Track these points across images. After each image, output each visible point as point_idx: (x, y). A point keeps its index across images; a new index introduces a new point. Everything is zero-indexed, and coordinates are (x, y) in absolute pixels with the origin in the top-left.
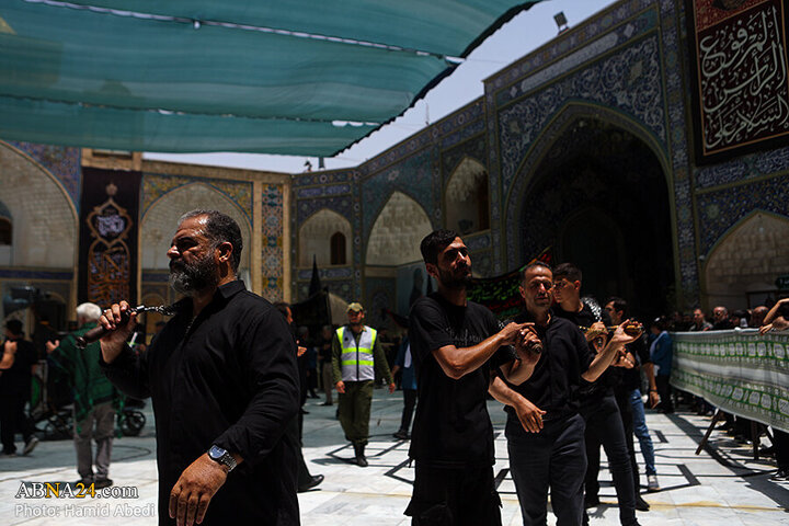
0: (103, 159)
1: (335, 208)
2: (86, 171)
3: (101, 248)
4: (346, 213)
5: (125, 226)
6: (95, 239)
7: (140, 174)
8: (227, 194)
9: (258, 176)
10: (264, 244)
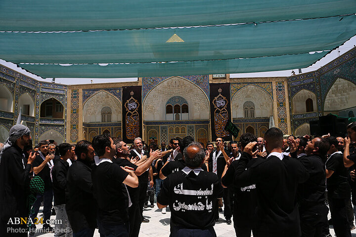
0: (216, 80)
1: (308, 89)
2: (211, 85)
3: (218, 112)
4: (313, 90)
5: (226, 103)
7: (229, 84)
8: (262, 87)
9: (274, 79)
10: (278, 106)
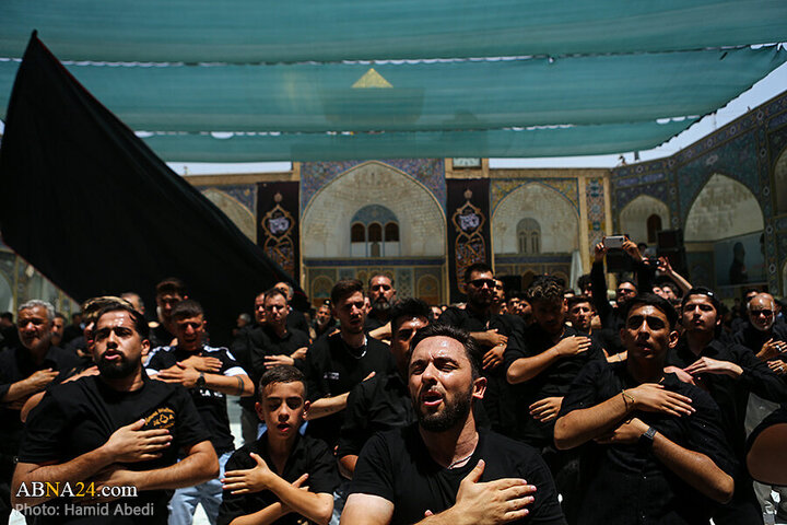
0: (461, 172)
1: (652, 194)
2: (449, 181)
3: (463, 239)
4: (663, 197)
5: (480, 221)
6: (459, 233)
7: (488, 179)
8: (557, 190)
9: (582, 172)
10: (589, 229)
